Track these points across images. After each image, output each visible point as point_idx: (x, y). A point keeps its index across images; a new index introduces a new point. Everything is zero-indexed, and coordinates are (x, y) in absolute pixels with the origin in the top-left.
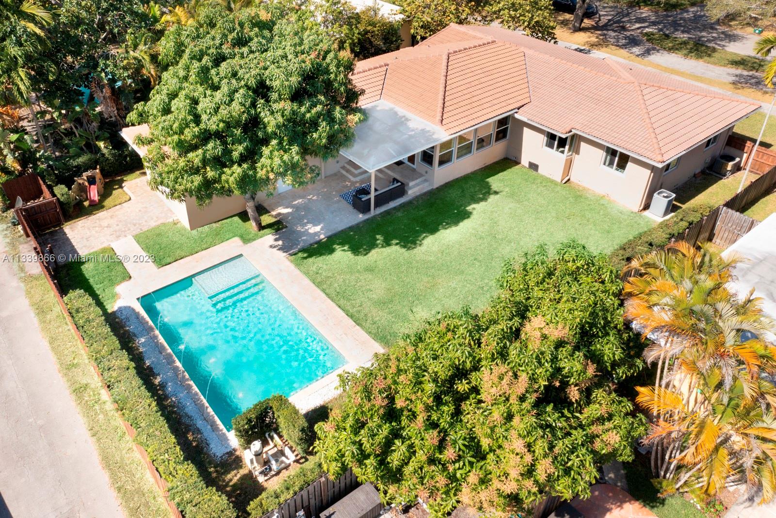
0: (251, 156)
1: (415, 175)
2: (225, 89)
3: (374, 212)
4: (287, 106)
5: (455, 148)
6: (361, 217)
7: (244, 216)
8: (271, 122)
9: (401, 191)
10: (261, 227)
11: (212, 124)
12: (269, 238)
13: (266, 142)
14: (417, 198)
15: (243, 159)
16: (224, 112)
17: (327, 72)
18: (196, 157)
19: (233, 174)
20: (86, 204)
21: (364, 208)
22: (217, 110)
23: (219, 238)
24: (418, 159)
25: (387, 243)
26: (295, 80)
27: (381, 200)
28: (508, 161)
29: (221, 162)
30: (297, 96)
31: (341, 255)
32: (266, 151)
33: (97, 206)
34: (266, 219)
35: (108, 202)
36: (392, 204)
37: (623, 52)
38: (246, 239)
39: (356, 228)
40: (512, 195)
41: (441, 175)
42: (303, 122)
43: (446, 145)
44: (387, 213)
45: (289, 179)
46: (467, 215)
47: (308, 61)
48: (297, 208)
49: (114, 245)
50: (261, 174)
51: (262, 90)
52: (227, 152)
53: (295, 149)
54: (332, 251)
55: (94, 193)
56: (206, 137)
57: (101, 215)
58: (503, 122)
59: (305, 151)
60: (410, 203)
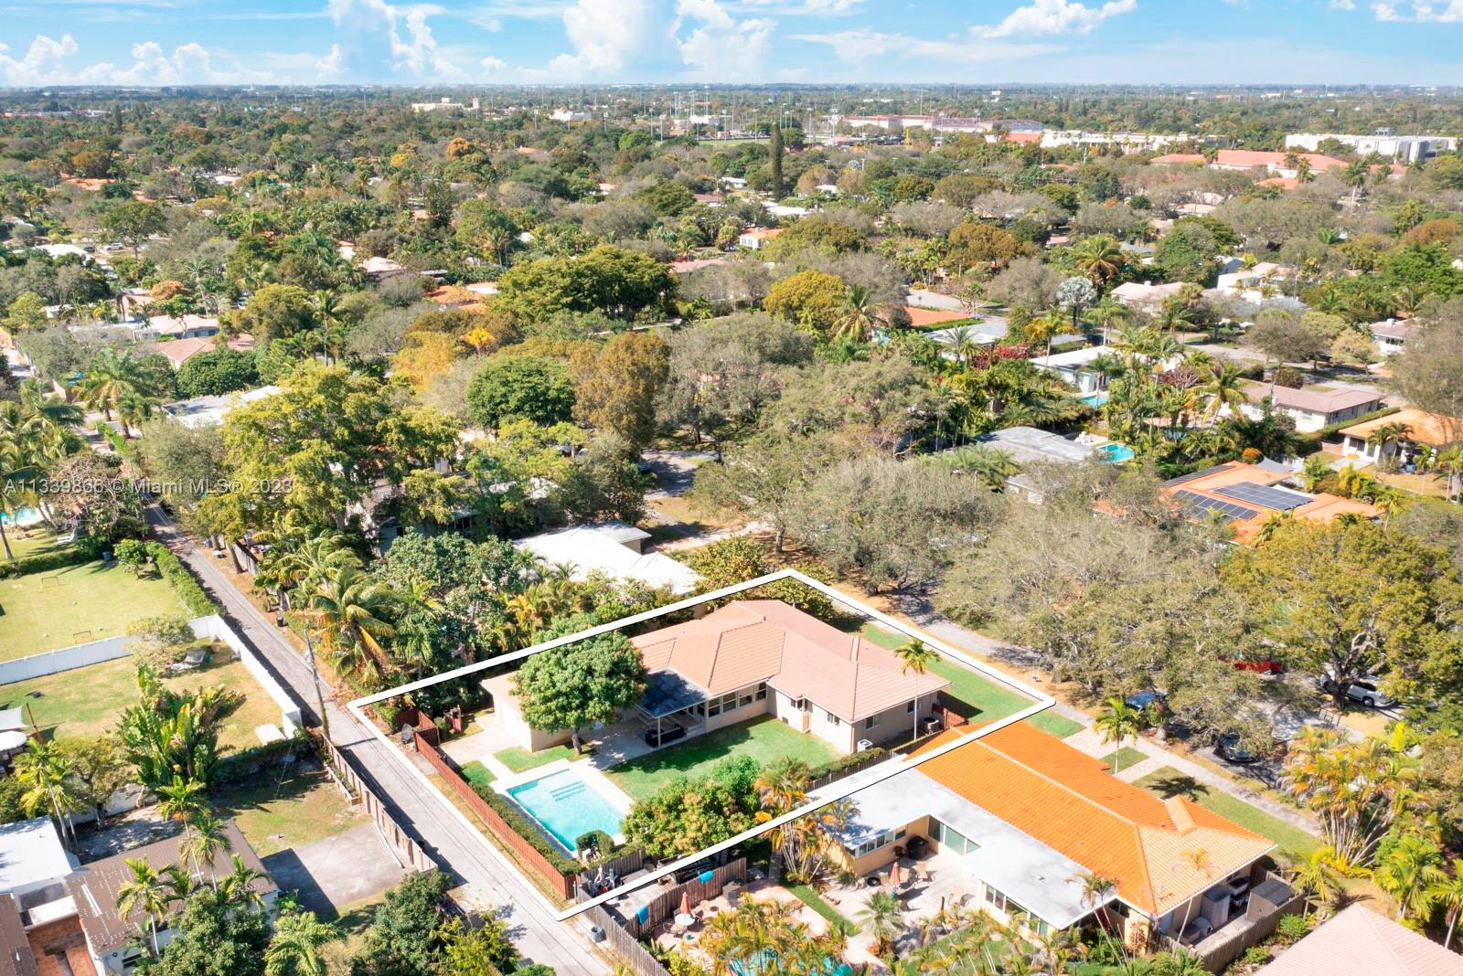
0: (582, 706)
1: (693, 722)
2: (570, 670)
3: (660, 747)
4: (604, 680)
5: (721, 705)
6: (652, 750)
7: (569, 745)
8: (595, 688)
9: (681, 733)
10: (581, 753)
11: (564, 688)
12: (587, 760)
13: (591, 698)
14: (693, 739)
15: (578, 707)
16: (570, 682)
17: (626, 661)
18: (553, 705)
19: (572, 716)
20: (452, 731)
21: (653, 743)
22: (566, 681)
23: (551, 758)
24: (695, 711)
25: (668, 766)
26: (607, 667)
27: (666, 739)
28: (769, 715)
29: (563, 709)
30: (610, 674)
31: (636, 772)
32: (591, 703)
33: (459, 734)
34: (584, 748)
35: (466, 731)
36: (674, 742)
37: (908, 619)
38: (571, 759)
39: (648, 756)
40: (763, 740)
41: (711, 723)
42: (612, 688)
43: (715, 701)
44: (670, 748)
45: (603, 721)
46: (727, 752)
47: (616, 656)
48: (605, 741)
49: (480, 759)
50: (588, 716)
51: (590, 671)
52: (570, 703)
53: (607, 703)
54: (630, 770)
55: (458, 724)
56: (558, 695)
57: (463, 740)
58: (763, 686)
59: (613, 704)
60: (688, 741)
